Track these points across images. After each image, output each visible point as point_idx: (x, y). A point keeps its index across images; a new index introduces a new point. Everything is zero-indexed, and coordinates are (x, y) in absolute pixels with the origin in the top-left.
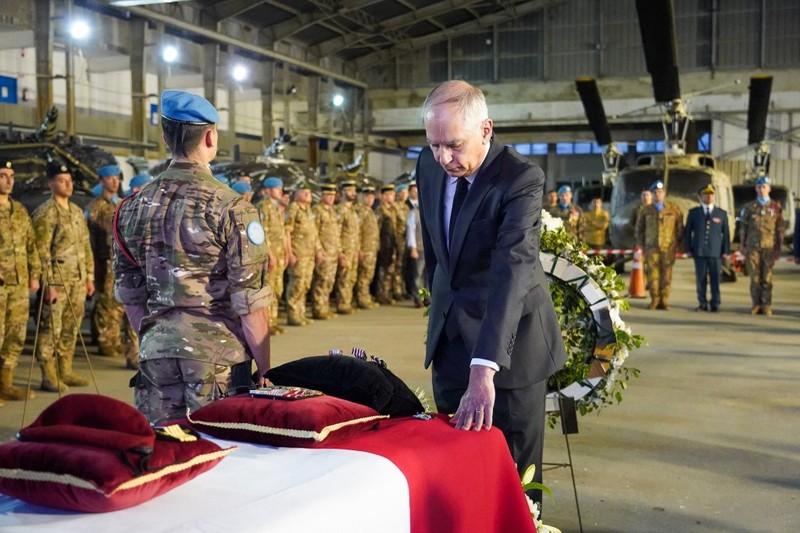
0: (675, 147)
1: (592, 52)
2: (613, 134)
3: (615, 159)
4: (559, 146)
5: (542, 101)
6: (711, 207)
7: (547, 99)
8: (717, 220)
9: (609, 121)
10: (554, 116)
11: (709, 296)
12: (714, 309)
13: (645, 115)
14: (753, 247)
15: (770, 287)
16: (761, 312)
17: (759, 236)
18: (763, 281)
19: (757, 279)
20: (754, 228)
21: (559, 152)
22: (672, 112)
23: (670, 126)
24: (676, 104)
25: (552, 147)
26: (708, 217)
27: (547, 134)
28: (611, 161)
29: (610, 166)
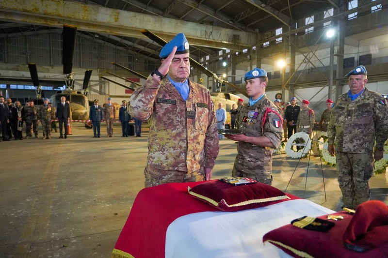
0: (69, 88)
1: (24, 56)
2: (40, 83)
3: (40, 91)
4: (11, 86)
5: (5, 70)
6: (97, 106)
7: (7, 69)
8: (99, 110)
9: (39, 79)
10: (10, 75)
11: (97, 133)
12: (99, 137)
13: (45, 78)
14: (108, 118)
15: (112, 130)
16: (110, 136)
17: (109, 115)
18: (110, 128)
19: (109, 127)
20: (108, 112)
21: (11, 88)
22: (68, 77)
23: (67, 82)
24: (70, 75)
25: (8, 86)
26: (97, 109)
27: (7, 81)
28: (39, 92)
29: (38, 93)
